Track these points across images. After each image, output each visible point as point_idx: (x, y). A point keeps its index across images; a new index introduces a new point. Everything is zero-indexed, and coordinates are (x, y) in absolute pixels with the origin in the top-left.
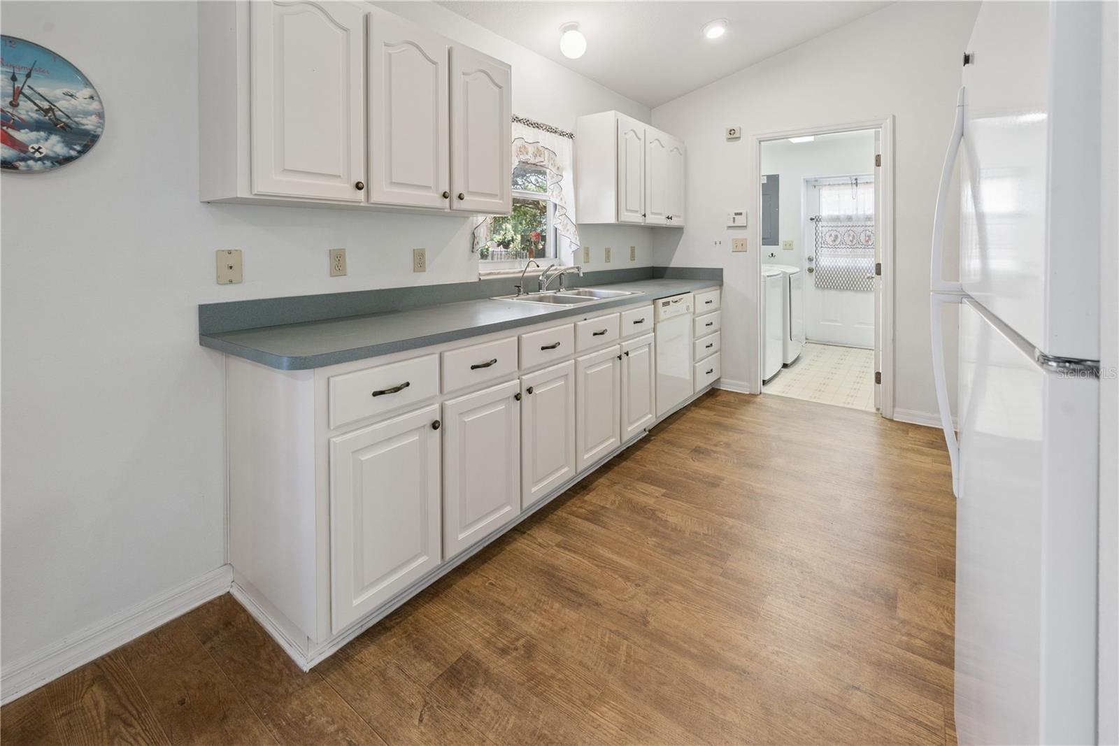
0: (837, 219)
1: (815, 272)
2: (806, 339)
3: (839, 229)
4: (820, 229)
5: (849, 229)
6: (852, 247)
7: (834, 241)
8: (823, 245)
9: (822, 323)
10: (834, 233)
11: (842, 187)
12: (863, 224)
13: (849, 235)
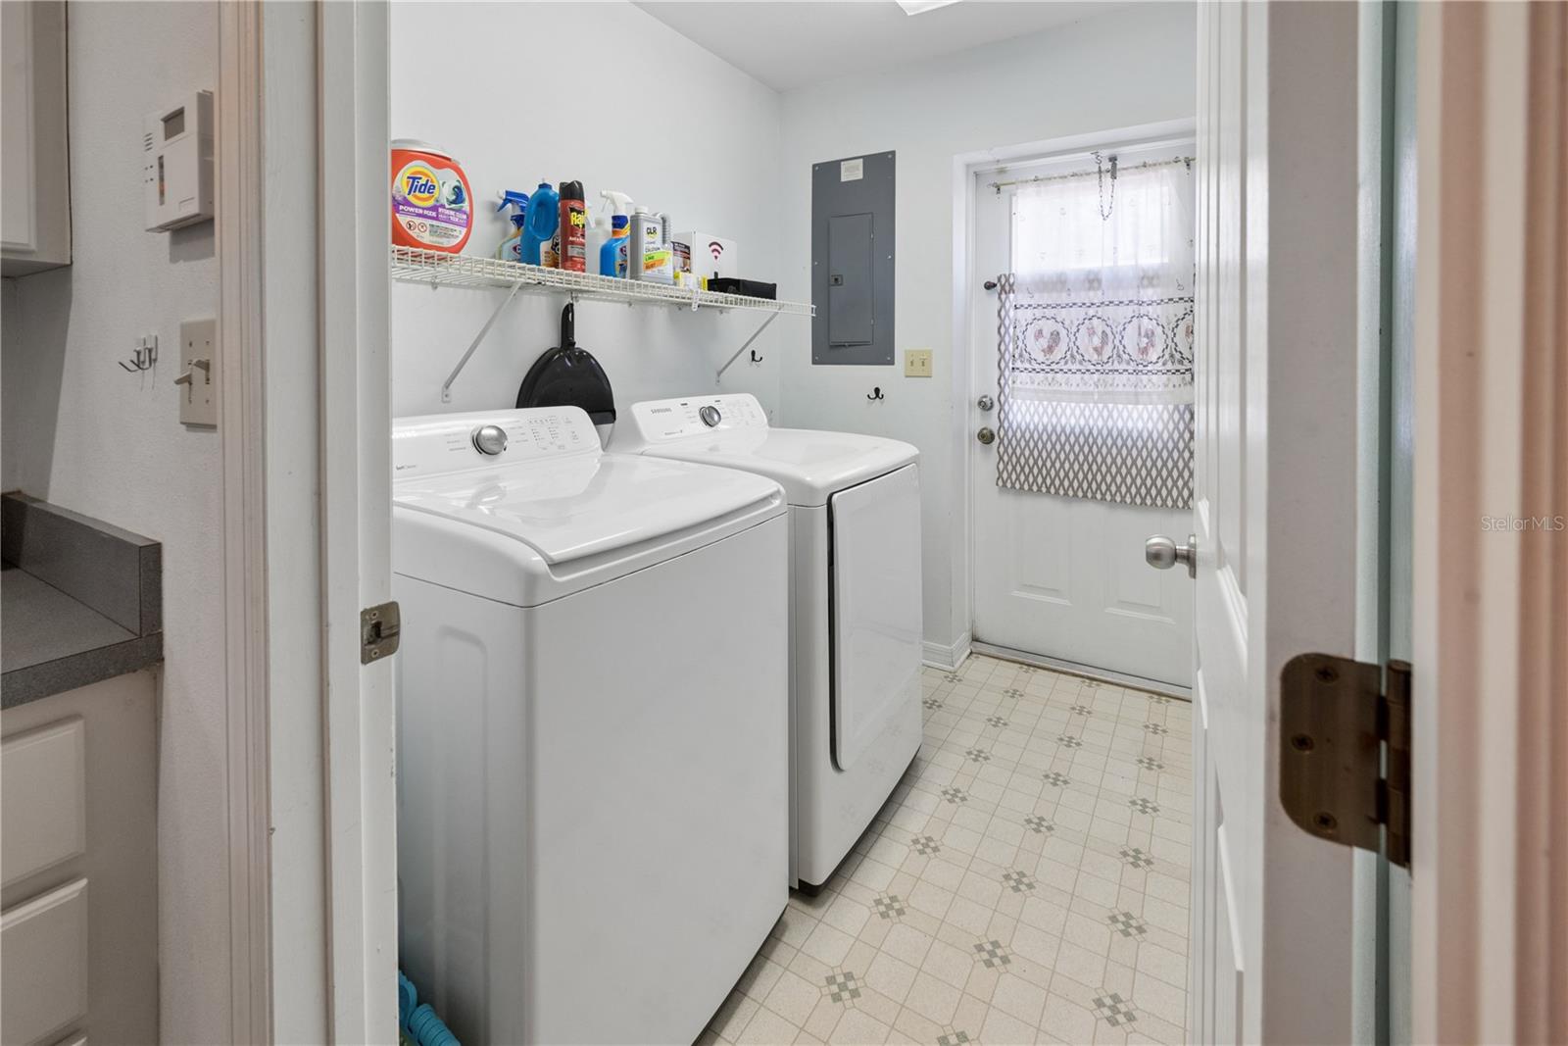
0: (1059, 283)
1: (997, 440)
2: (975, 639)
3: (1063, 314)
4: (1012, 313)
5: (1091, 312)
6: (1101, 369)
7: (1050, 349)
8: (1018, 364)
9: (1016, 593)
10: (1049, 327)
11: (1073, 183)
12: (1131, 295)
13: (1092, 332)
